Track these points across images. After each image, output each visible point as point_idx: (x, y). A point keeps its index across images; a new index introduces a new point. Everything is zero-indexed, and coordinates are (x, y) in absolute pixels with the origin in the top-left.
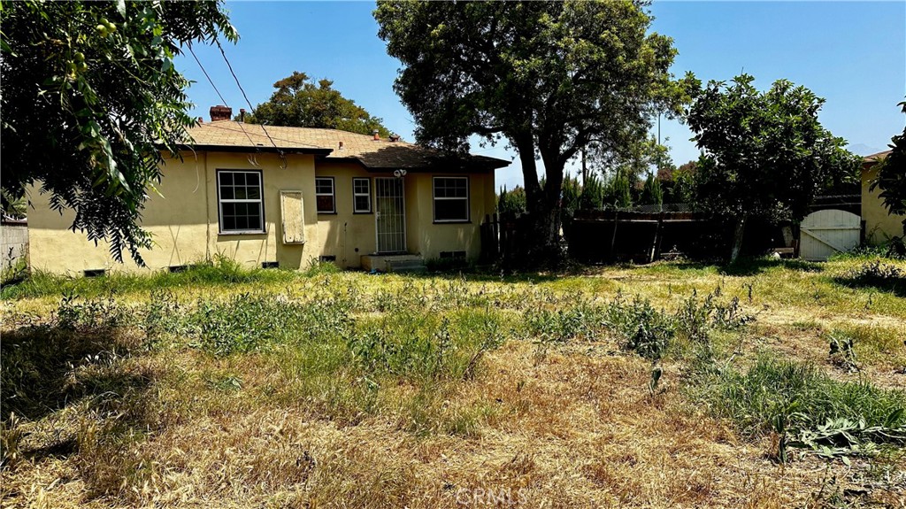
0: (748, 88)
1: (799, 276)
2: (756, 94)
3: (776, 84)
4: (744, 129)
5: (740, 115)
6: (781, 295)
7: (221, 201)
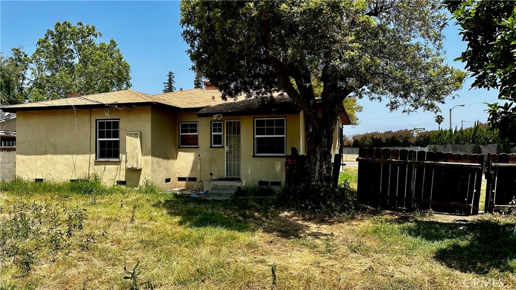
7: (98, 139)
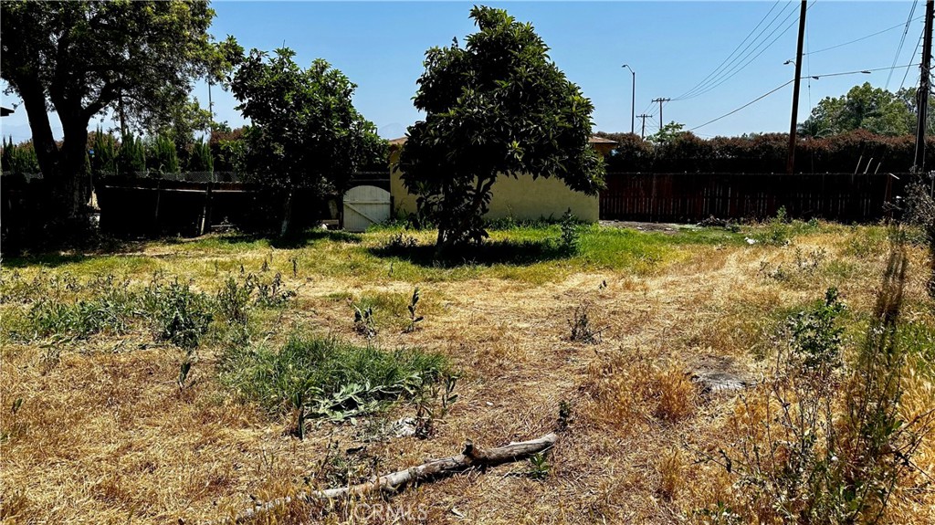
0: (290, 62)
1: (341, 247)
2: (297, 70)
3: (316, 63)
4: (287, 103)
5: (283, 90)
6: (324, 266)
